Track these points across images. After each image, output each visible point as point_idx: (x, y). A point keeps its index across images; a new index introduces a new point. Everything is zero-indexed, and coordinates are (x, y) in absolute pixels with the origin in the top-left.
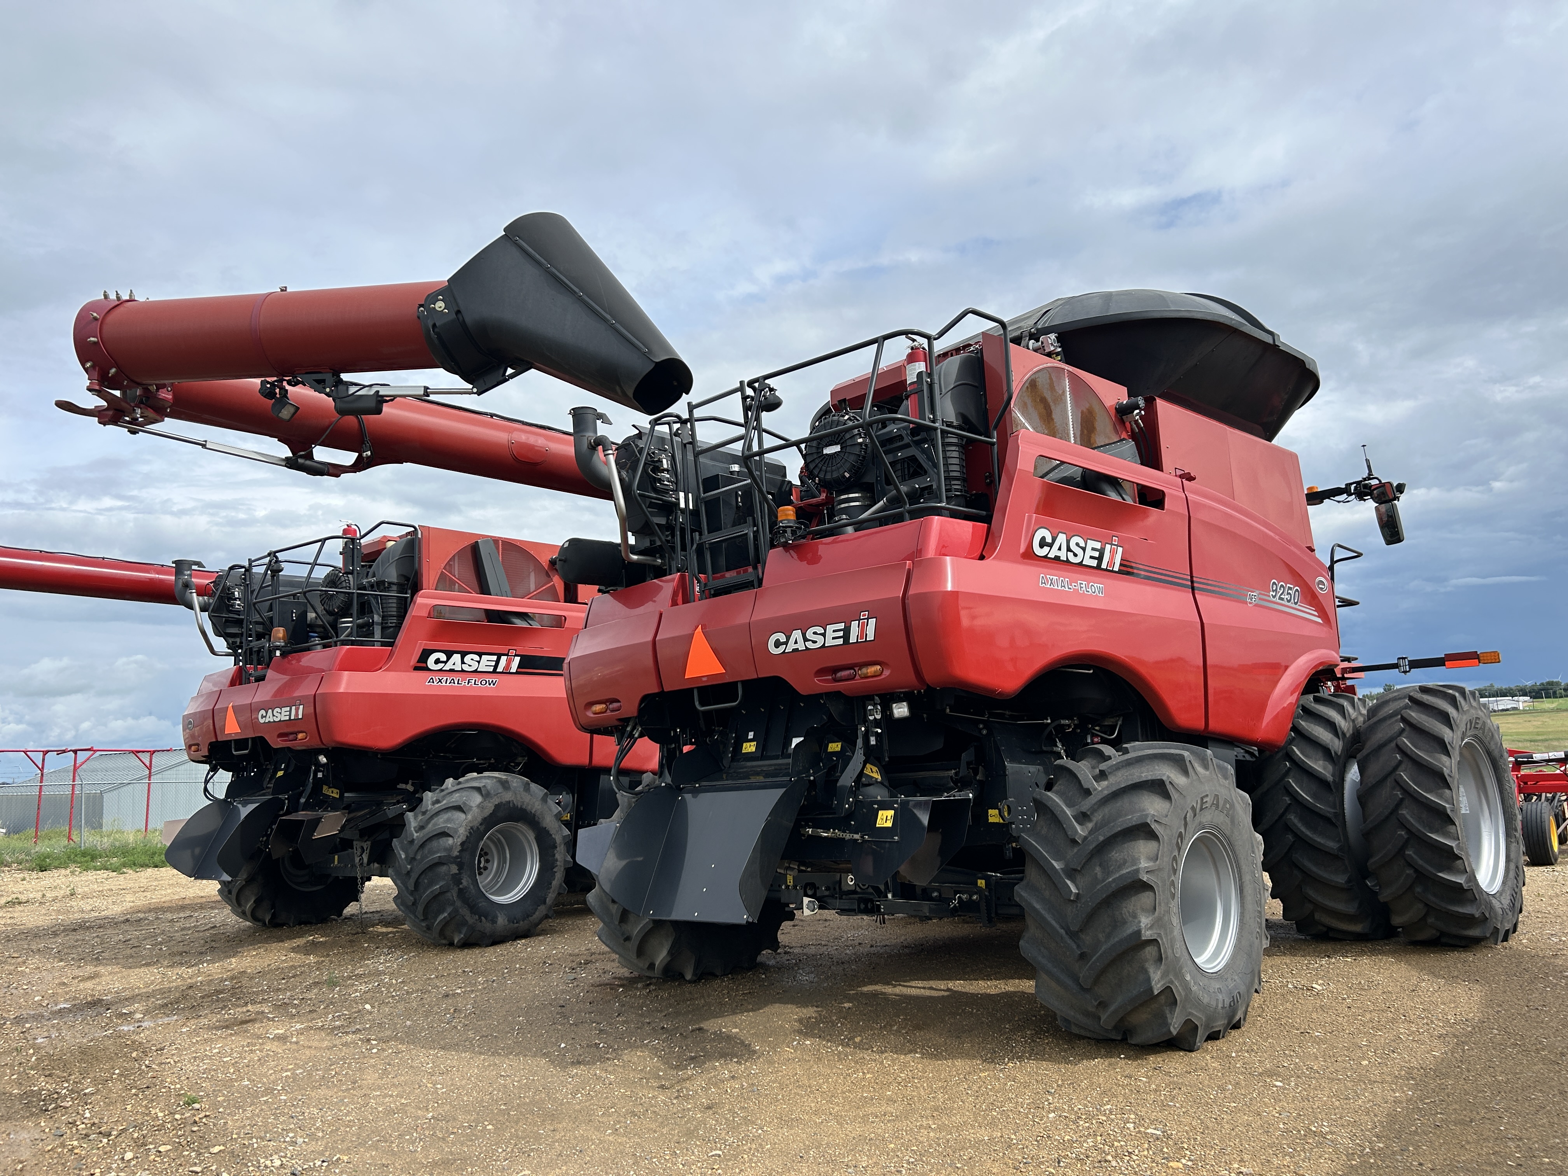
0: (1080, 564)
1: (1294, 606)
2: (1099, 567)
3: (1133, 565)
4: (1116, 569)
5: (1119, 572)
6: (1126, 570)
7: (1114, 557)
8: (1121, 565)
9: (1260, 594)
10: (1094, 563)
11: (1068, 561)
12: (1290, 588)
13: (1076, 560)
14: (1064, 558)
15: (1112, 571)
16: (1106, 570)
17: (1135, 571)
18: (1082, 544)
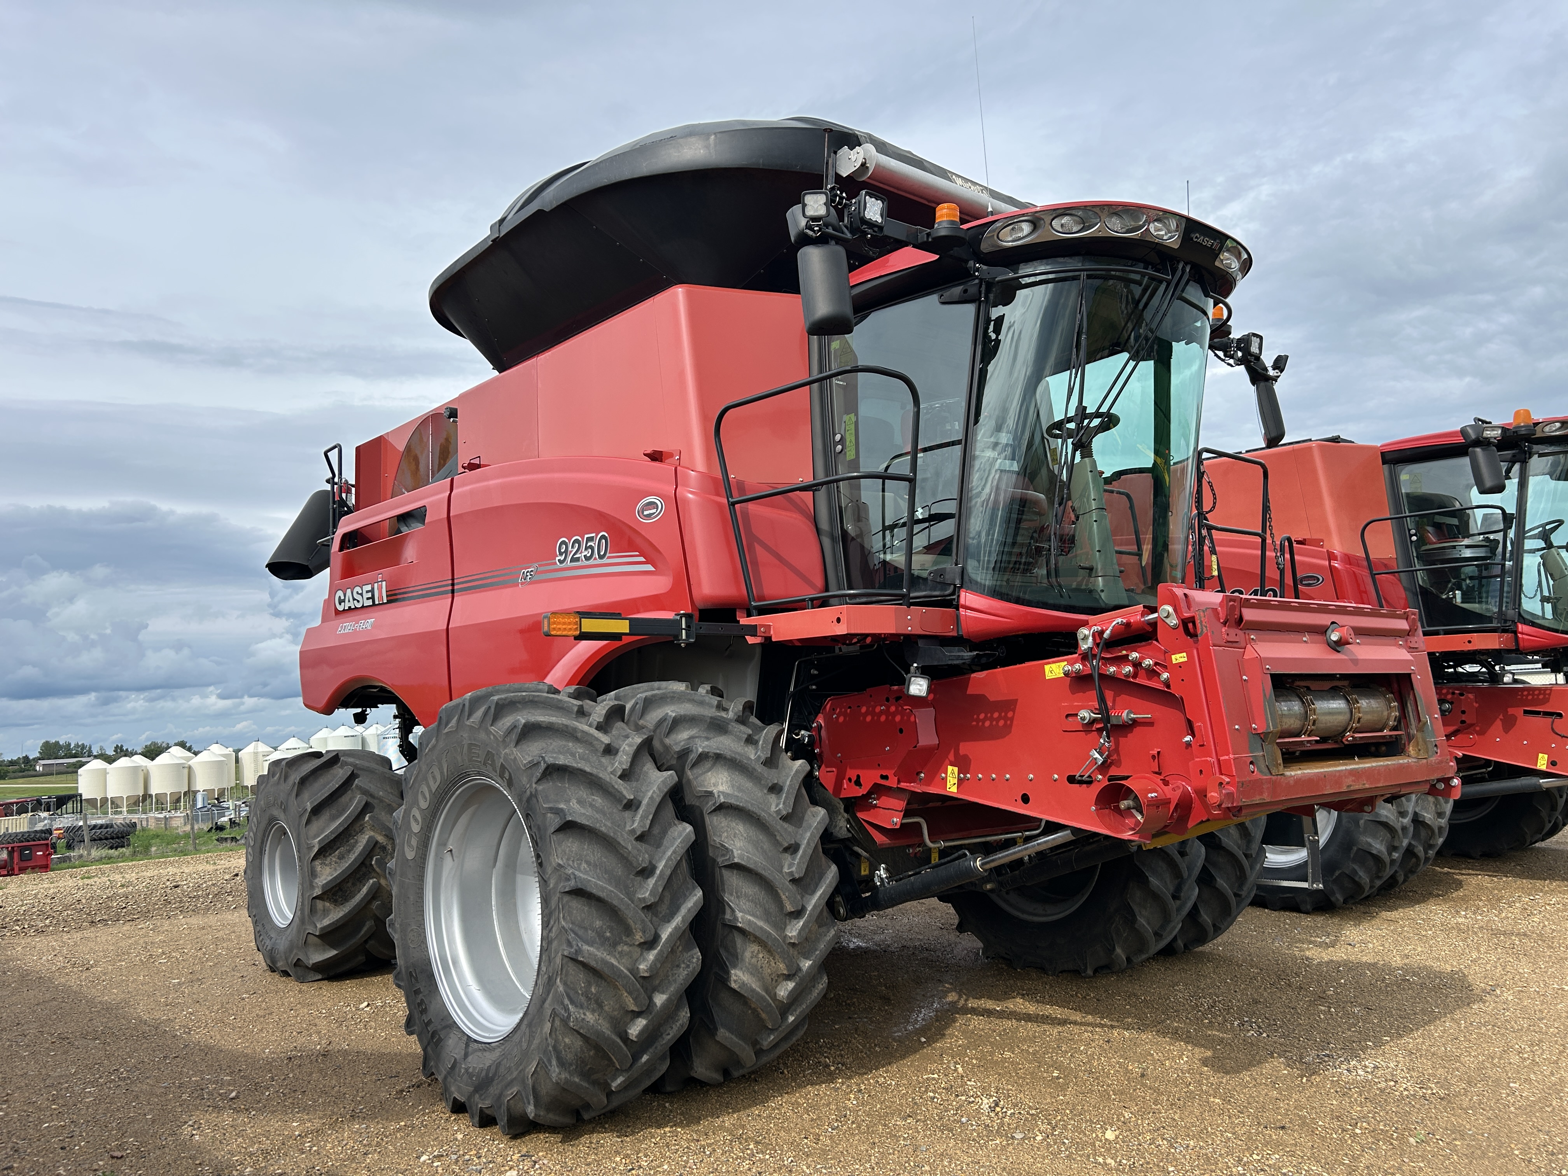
0: (363, 607)
1: (599, 561)
2: (374, 604)
3: (397, 592)
4: (385, 601)
5: (389, 602)
6: (393, 598)
7: (381, 591)
8: (387, 596)
9: (540, 565)
10: (370, 602)
11: (356, 608)
12: (590, 539)
13: (359, 605)
14: (353, 607)
15: (383, 604)
16: (379, 604)
17: (399, 597)
18: (360, 592)
